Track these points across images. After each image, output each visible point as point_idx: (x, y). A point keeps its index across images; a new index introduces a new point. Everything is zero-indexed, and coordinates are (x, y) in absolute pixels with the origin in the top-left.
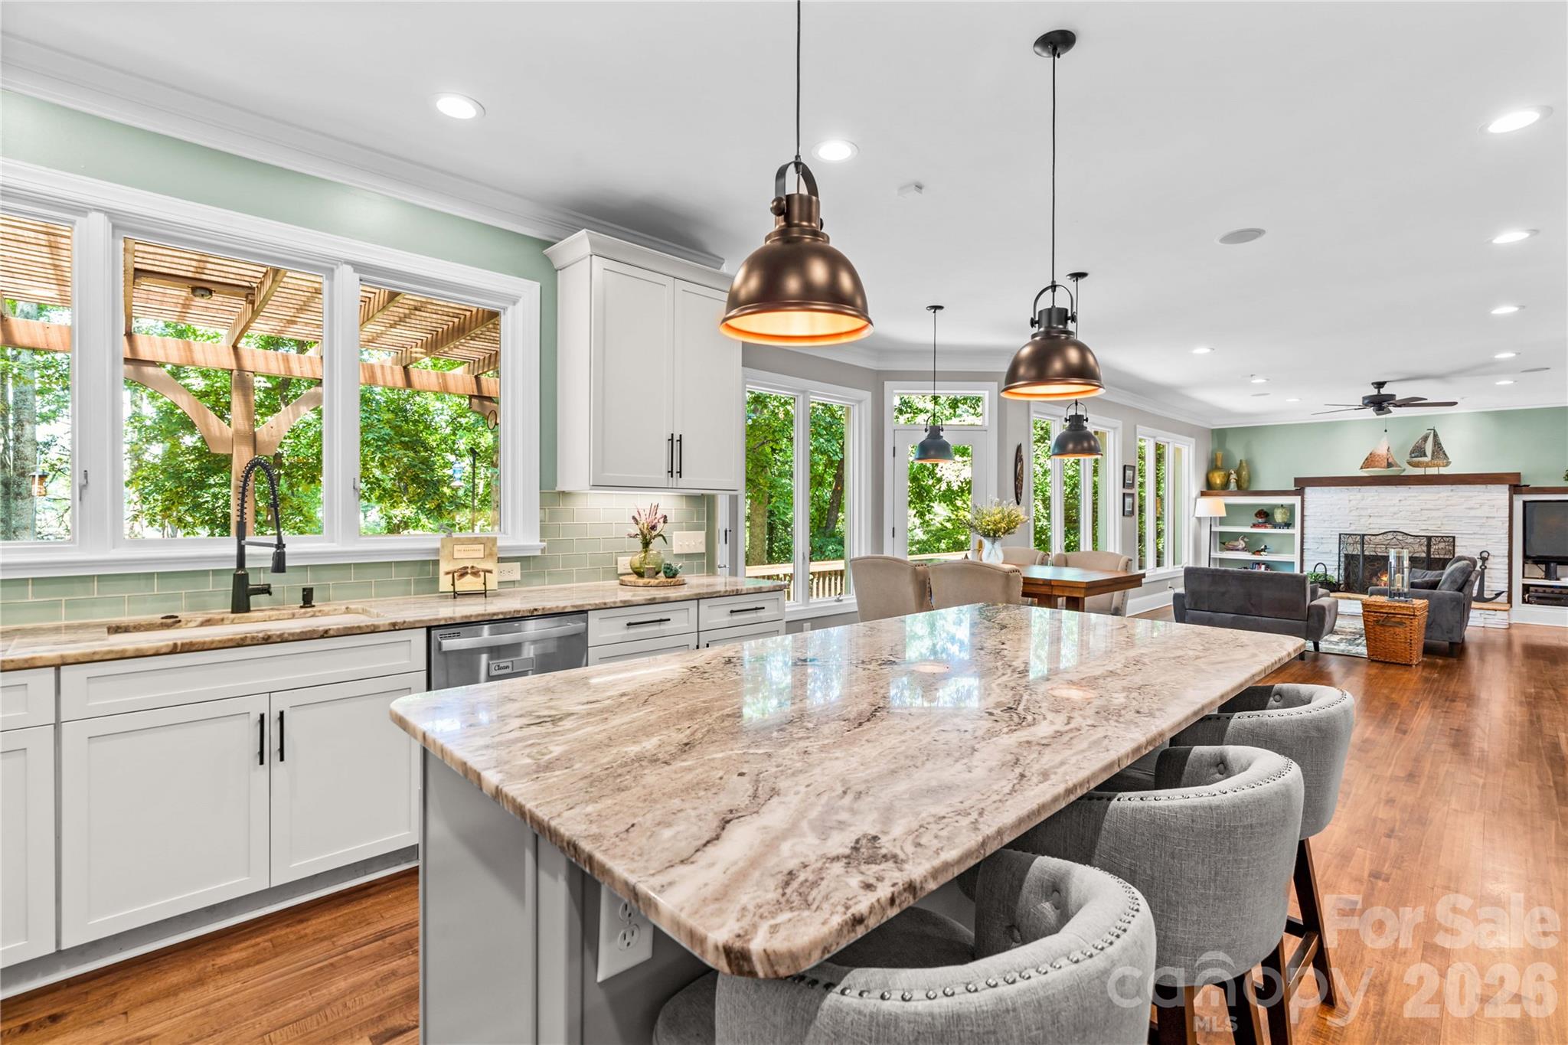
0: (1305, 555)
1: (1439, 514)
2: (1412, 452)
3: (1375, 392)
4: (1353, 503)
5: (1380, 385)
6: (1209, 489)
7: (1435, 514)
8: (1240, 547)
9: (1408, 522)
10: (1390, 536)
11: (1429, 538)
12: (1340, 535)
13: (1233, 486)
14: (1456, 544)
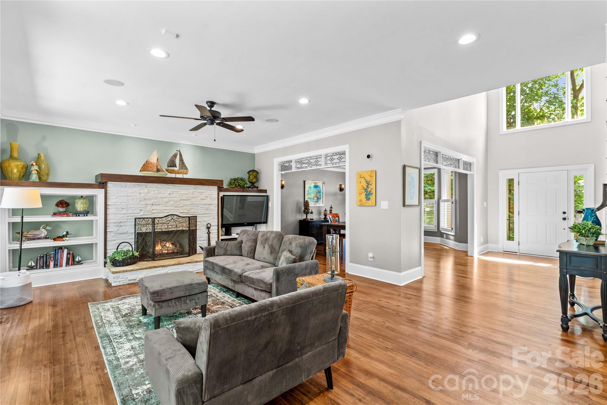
0: (108, 236)
2: (169, 164)
4: (143, 195)
5: (212, 104)
7: (187, 202)
8: (43, 235)
9: (173, 208)
10: (170, 218)
11: (189, 217)
12: (135, 219)
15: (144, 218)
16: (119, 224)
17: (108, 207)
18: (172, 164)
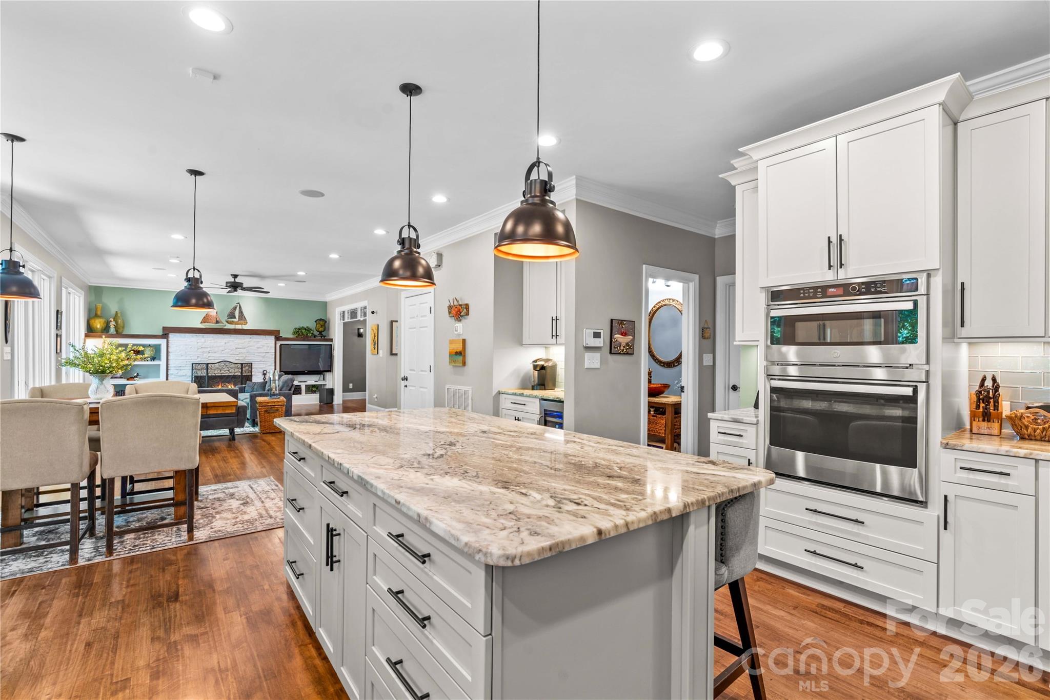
0: (170, 378)
1: (244, 351)
2: (228, 315)
3: (232, 280)
4: (200, 344)
5: (235, 276)
6: (91, 332)
8: (118, 375)
10: (222, 364)
11: (241, 365)
12: (193, 364)
13: (112, 330)
14: (253, 367)
15: (199, 364)
16: (179, 368)
17: (169, 354)
18: (232, 315)
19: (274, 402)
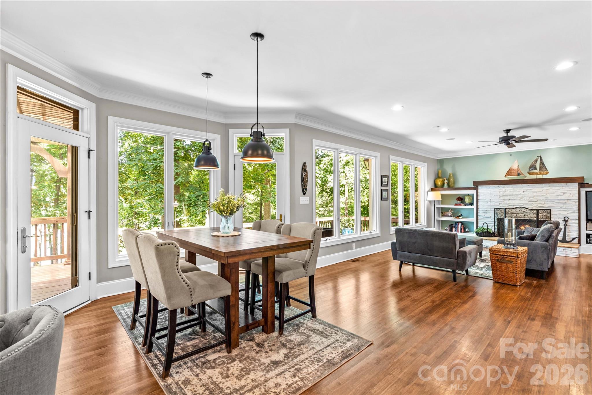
0: (479, 218)
1: (543, 198)
2: (530, 168)
3: (505, 135)
4: (501, 193)
5: (508, 131)
6: (435, 188)
7: (541, 198)
8: (450, 214)
9: (527, 202)
10: (519, 209)
11: (538, 210)
12: (495, 209)
13: (446, 186)
14: (552, 213)
15: (499, 209)
17: (479, 201)
18: (533, 167)
19: (507, 252)
